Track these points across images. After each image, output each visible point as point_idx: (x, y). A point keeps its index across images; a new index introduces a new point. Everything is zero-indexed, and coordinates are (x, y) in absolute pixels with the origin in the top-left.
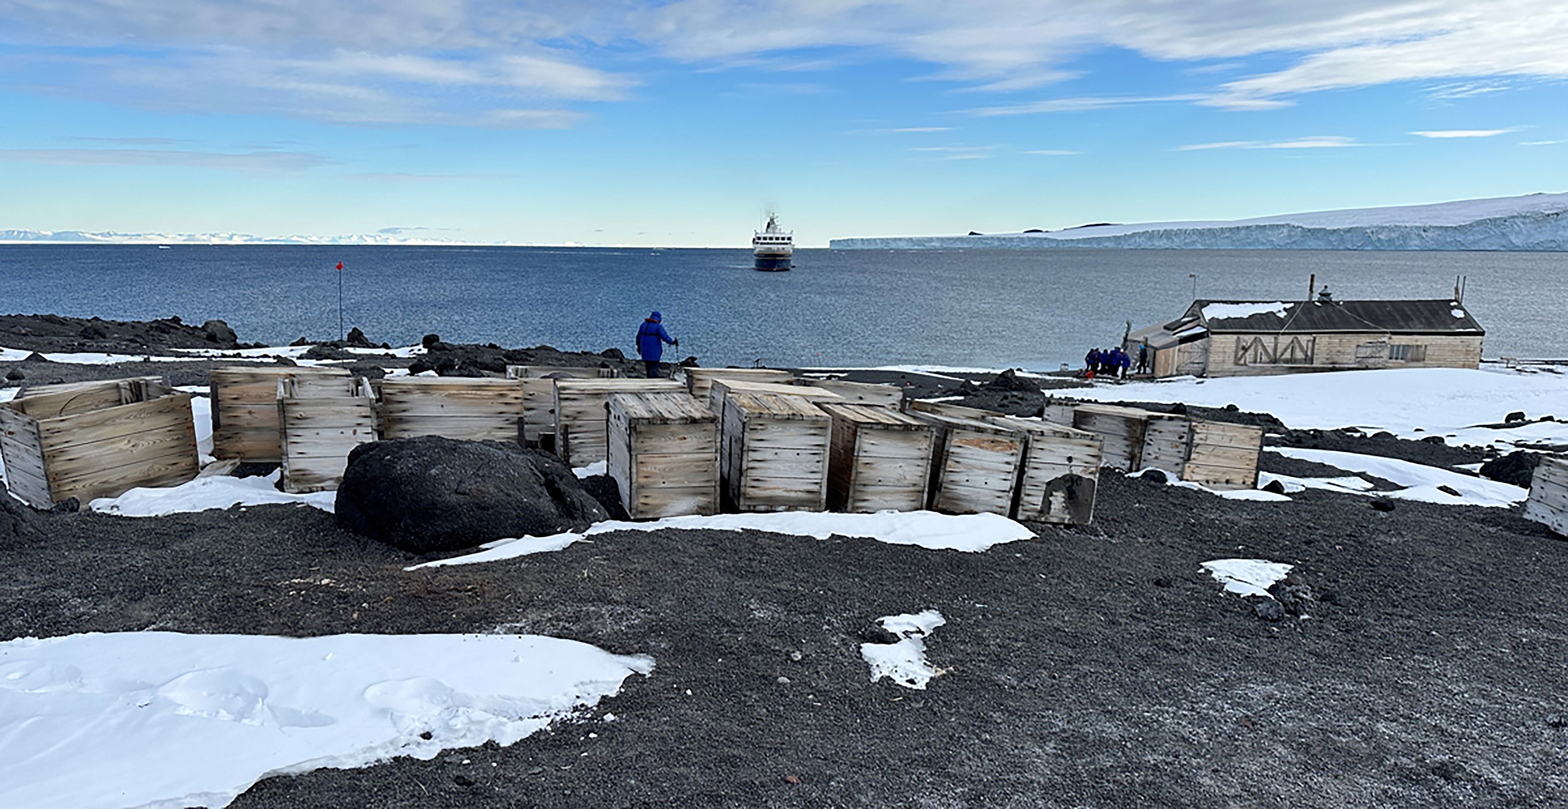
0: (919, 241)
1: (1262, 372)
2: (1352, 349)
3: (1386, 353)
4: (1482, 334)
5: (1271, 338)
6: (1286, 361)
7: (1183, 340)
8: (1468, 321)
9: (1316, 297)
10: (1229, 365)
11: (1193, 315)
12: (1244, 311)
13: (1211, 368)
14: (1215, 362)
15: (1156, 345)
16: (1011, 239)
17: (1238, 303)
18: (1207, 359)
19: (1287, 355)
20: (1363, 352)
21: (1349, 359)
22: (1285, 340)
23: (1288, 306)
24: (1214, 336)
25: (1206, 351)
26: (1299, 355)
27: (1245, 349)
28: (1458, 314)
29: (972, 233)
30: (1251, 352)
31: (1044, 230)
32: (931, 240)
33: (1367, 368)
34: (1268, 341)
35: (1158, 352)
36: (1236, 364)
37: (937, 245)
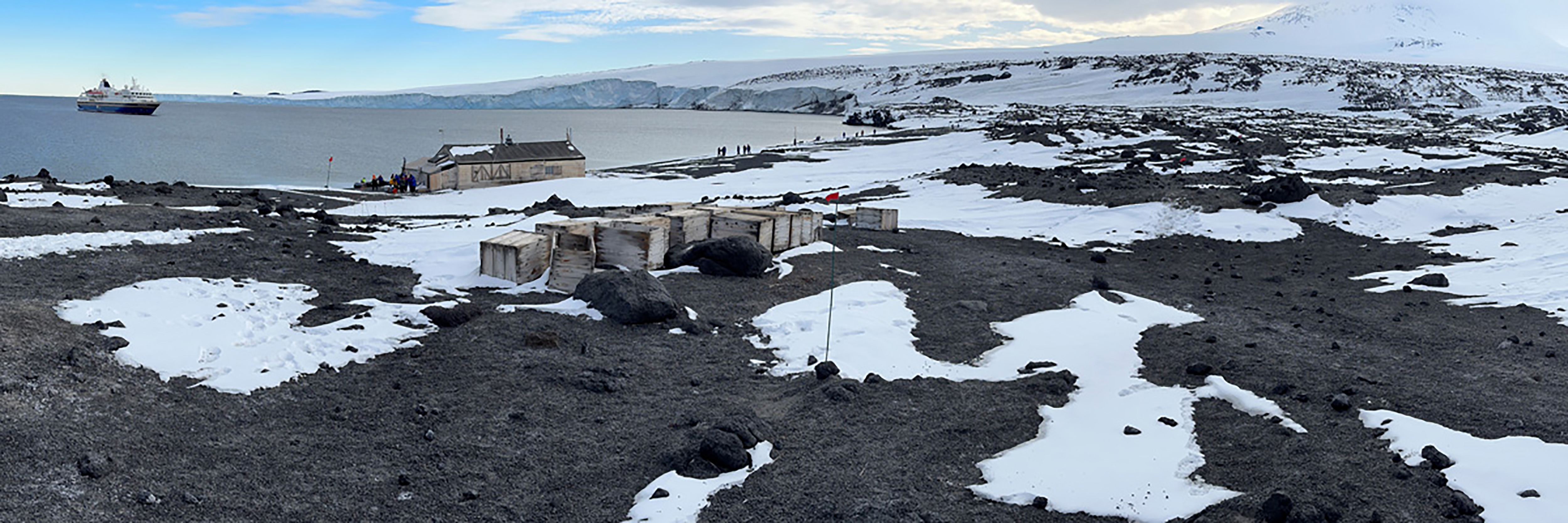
0: (202, 97)
1: (487, 185)
2: (528, 169)
3: (544, 171)
4: (584, 158)
5: (489, 165)
6: (498, 178)
7: (444, 168)
8: (576, 152)
9: (504, 142)
10: (470, 182)
11: (443, 153)
12: (471, 151)
13: (460, 184)
14: (462, 181)
15: (429, 172)
16: (262, 99)
17: (467, 146)
18: (457, 179)
19: (498, 175)
20: (535, 171)
21: (527, 176)
22: (496, 166)
23: (493, 147)
24: (460, 166)
25: (456, 174)
26: (504, 175)
27: (477, 172)
28: (571, 148)
29: (235, 93)
30: (479, 174)
31: (280, 92)
32: (209, 96)
33: (536, 180)
34: (487, 167)
35: (431, 177)
36: (473, 181)
37: (213, 100)
